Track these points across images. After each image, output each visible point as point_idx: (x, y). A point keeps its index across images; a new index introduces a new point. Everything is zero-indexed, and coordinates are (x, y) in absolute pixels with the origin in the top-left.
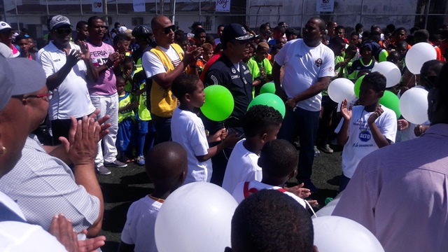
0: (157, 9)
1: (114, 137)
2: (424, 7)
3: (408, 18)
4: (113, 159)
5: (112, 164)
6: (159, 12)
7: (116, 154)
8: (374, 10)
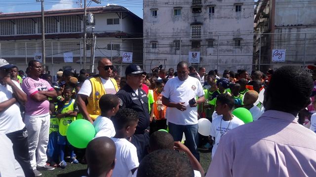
0: (81, 61)
1: (45, 147)
2: (257, 60)
3: (248, 67)
4: (43, 164)
5: (43, 167)
6: (83, 63)
7: (47, 160)
8: (226, 63)
